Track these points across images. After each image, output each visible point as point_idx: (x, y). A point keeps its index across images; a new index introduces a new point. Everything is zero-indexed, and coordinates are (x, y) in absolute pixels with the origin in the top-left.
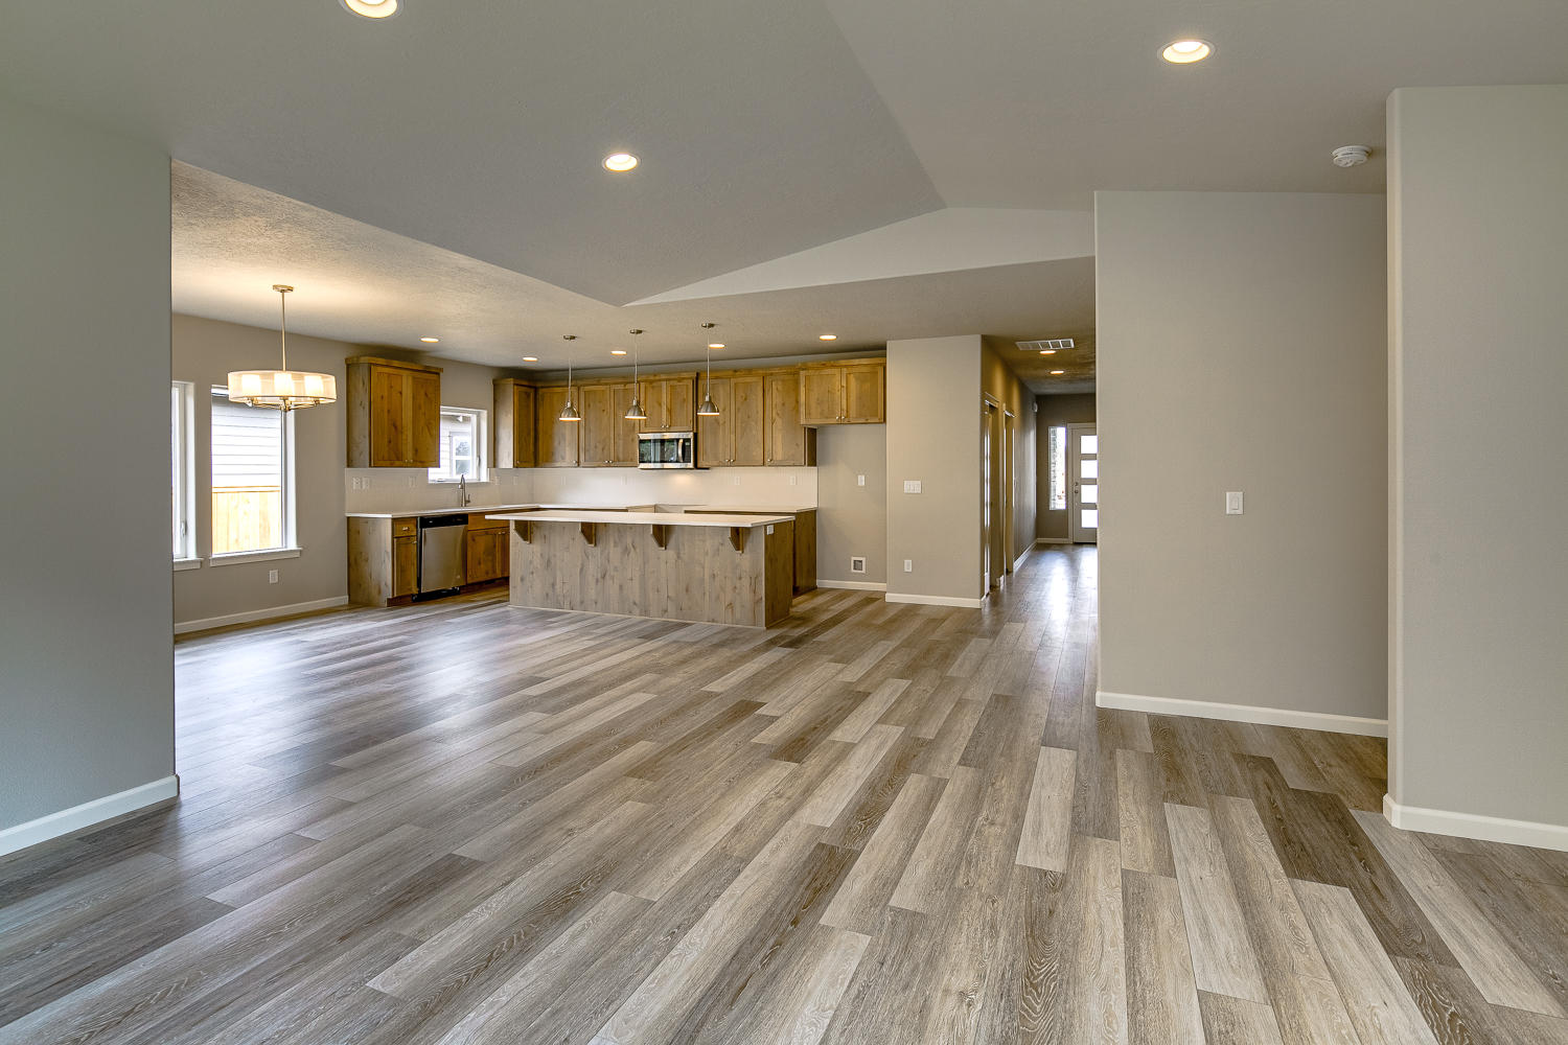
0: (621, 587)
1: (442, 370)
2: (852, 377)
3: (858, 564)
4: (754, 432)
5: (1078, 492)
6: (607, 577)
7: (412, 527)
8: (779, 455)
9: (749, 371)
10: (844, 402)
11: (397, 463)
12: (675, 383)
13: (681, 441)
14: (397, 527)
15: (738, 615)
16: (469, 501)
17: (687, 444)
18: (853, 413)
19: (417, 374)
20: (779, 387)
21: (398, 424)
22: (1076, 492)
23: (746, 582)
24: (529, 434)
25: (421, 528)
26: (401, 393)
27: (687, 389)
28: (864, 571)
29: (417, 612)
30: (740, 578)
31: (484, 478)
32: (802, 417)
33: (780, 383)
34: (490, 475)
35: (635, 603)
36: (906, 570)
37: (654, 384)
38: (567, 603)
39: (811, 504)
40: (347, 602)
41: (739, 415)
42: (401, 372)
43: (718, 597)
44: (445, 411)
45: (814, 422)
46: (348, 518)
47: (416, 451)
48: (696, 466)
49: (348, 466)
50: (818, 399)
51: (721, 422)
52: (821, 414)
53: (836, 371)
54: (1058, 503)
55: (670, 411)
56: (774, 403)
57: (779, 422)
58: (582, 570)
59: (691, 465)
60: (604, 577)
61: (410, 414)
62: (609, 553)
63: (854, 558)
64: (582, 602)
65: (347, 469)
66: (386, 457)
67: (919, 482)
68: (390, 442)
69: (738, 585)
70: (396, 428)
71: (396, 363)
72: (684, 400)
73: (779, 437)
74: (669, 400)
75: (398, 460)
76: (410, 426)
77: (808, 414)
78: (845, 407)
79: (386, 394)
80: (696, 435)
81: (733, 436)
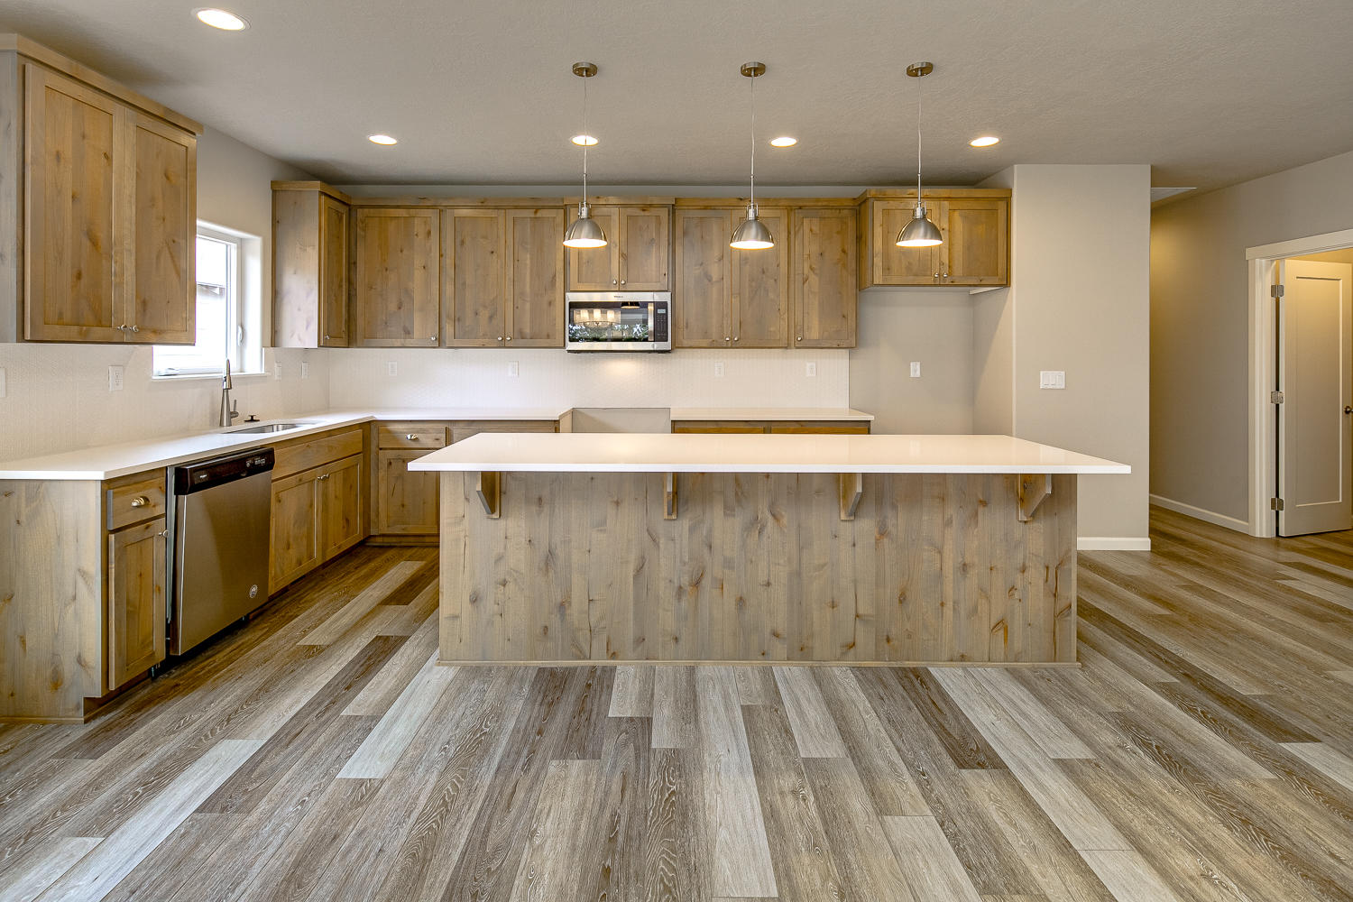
0: (741, 601)
6: (706, 582)
7: (156, 496)
11: (98, 332)
15: (1018, 645)
20: (815, 229)
21: (102, 236)
26: (108, 157)
30: (1023, 570)
35: (776, 634)
38: (599, 645)
43: (974, 611)
47: (144, 303)
56: (807, 252)
58: (639, 571)
60: (697, 584)
61: (130, 211)
62: (710, 531)
64: (640, 640)
66: (68, 316)
68: (79, 276)
69: (1019, 585)
70: (94, 243)
75: (100, 324)
76: (129, 243)
79: (68, 152)
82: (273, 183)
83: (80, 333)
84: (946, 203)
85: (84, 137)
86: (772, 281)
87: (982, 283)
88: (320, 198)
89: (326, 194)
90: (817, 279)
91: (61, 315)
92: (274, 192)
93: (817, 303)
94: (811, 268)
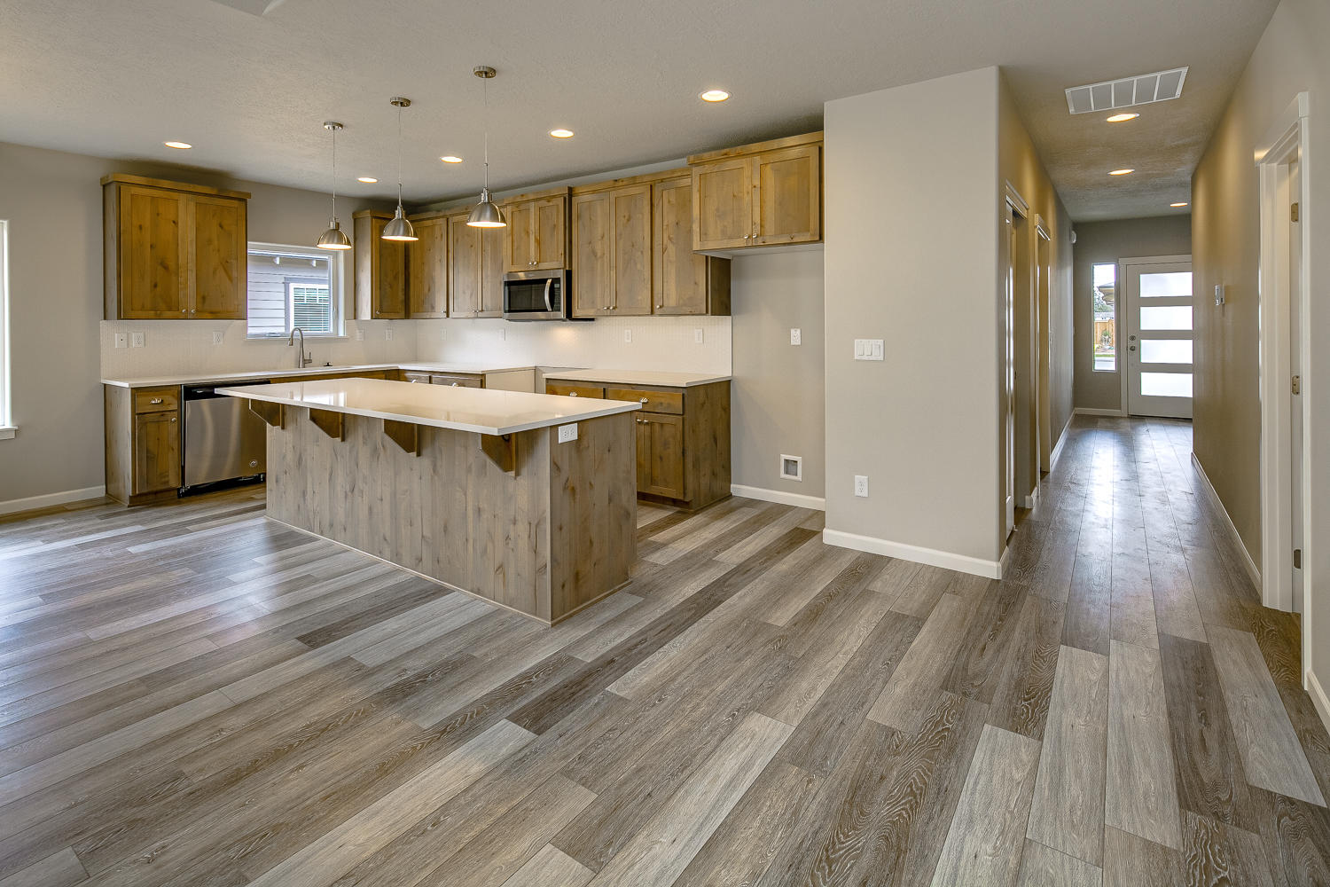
1: (249, 195)
2: (768, 170)
3: (790, 465)
4: (639, 266)
5: (1135, 350)
8: (671, 301)
9: (633, 181)
10: (757, 210)
11: (169, 314)
12: (543, 203)
13: (549, 281)
14: (139, 400)
16: (310, 361)
17: (556, 286)
18: (770, 228)
19: (203, 199)
20: (673, 199)
22: (1133, 349)
23: (522, 528)
24: (396, 277)
25: (185, 400)
27: (558, 212)
28: (799, 477)
29: (183, 514)
31: (341, 334)
32: (696, 238)
33: (673, 191)
34: (347, 327)
36: (857, 493)
37: (522, 207)
39: (721, 371)
40: (103, 494)
41: (621, 243)
42: (175, 195)
44: (254, 248)
45: (716, 244)
46: (105, 385)
47: (204, 298)
48: (569, 316)
49: (105, 319)
50: (718, 210)
51: (599, 255)
52: (724, 232)
53: (744, 162)
54: (1105, 361)
55: (538, 242)
57: (671, 249)
59: (562, 314)
61: (192, 249)
63: (784, 457)
65: (103, 323)
67: (881, 342)
70: (166, 268)
71: (166, 184)
72: (555, 225)
73: (672, 271)
74: (537, 227)
76: (192, 265)
77: (704, 235)
78: (757, 220)
79: (147, 224)
80: (569, 274)
81: (613, 273)
82: (354, 214)
83: (156, 314)
84: (757, 158)
85: (158, 214)
86: (640, 253)
87: (795, 240)
88: (372, 221)
89: (376, 217)
90: (674, 249)
91: (143, 307)
92: (355, 220)
93: (673, 271)
94: (670, 239)
